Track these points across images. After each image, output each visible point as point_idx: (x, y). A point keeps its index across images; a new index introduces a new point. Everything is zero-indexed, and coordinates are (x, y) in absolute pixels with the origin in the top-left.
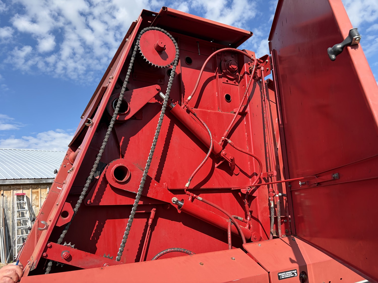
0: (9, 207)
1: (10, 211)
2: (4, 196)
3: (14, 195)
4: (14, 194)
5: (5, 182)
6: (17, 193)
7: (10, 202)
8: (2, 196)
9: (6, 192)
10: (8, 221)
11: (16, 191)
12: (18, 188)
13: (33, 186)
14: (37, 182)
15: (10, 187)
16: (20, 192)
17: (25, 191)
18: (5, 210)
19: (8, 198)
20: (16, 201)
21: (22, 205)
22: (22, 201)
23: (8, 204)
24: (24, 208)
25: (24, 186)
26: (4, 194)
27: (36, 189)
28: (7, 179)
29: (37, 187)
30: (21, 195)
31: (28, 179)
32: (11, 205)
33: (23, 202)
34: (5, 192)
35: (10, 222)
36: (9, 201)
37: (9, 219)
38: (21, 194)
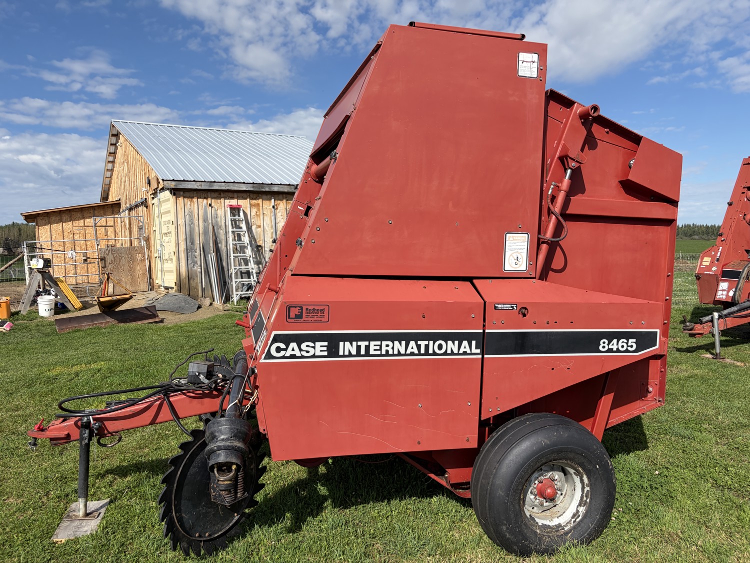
0: (220, 224)
1: (221, 231)
2: (212, 207)
3: (226, 207)
4: (226, 205)
5: (212, 186)
6: (230, 204)
7: (221, 216)
8: (210, 208)
9: (215, 201)
10: (220, 245)
11: (228, 201)
12: (231, 196)
13: (252, 195)
14: (256, 190)
15: (220, 194)
16: (234, 202)
17: (241, 202)
18: (215, 228)
19: (219, 211)
20: (229, 217)
21: (238, 222)
22: (237, 217)
23: (219, 219)
24: (241, 228)
25: (240, 194)
26: (213, 205)
27: (255, 199)
28: (215, 182)
29: (256, 197)
30: (236, 208)
31: (244, 183)
32: (223, 222)
33: (239, 218)
34: (213, 200)
35: (222, 247)
36: (219, 216)
37: (221, 242)
38: (235, 206)
